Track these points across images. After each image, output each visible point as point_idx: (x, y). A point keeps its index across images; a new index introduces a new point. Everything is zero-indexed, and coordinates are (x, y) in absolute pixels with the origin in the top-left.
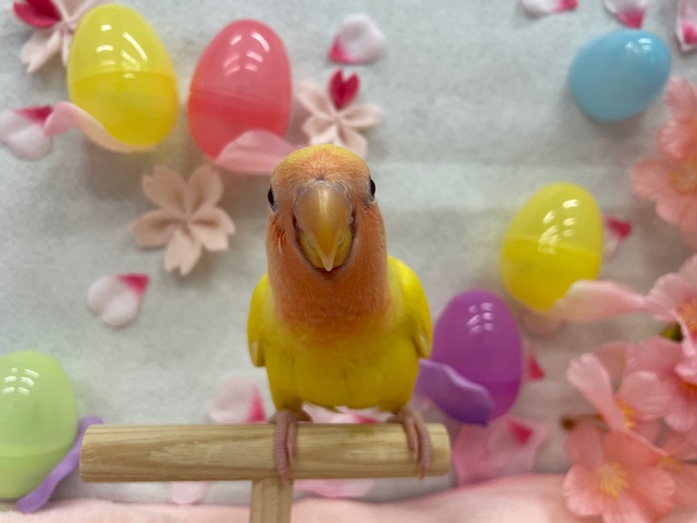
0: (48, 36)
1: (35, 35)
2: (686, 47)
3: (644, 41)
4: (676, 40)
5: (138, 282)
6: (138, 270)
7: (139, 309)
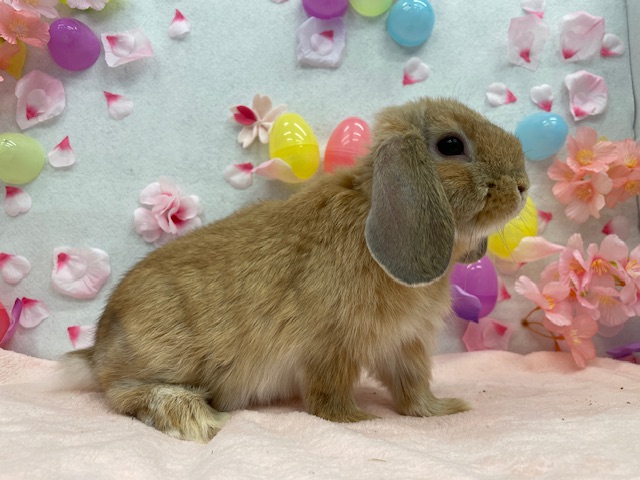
0: (252, 128)
1: (244, 129)
2: (576, 119)
3: (553, 119)
4: (571, 115)
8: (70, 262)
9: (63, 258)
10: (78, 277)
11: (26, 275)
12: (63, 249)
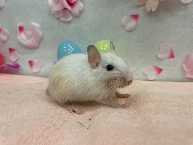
5: (135, 17)
6: (135, 13)
7: (136, 25)
8: (25, 31)
9: (21, 29)
10: (29, 38)
11: (8, 38)
12: (21, 24)
